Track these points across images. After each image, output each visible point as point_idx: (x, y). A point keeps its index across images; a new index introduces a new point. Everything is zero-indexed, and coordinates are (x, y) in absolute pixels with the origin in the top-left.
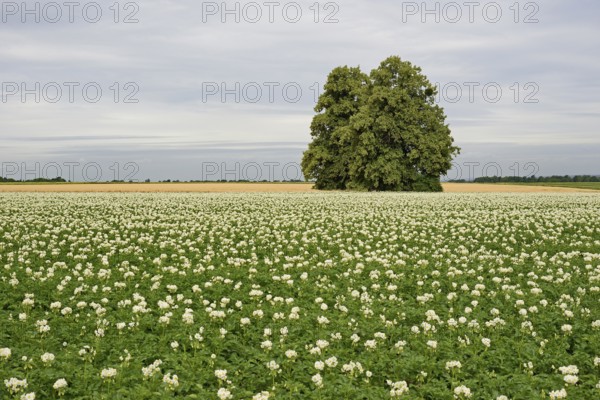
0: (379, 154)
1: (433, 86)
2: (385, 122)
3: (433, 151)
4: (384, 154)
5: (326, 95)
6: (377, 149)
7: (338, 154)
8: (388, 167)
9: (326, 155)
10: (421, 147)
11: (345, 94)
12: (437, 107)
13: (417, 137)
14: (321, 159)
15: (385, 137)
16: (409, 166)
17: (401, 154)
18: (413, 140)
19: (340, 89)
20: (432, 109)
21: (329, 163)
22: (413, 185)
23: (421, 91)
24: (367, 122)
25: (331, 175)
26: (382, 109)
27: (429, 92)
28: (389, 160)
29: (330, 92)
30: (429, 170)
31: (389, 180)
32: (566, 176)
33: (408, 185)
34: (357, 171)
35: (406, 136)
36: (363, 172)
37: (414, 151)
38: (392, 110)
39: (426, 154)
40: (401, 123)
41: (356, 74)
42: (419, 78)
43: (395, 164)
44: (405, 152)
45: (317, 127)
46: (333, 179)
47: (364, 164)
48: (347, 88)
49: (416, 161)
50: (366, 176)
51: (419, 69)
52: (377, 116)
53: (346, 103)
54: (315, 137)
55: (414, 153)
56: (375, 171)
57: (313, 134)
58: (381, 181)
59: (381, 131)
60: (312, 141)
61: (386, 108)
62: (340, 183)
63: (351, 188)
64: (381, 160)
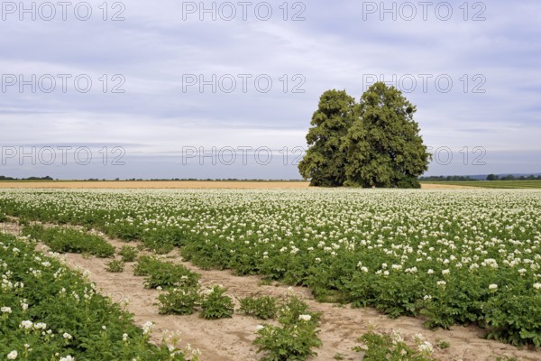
0: (372, 158)
1: (413, 105)
2: (377, 133)
3: (414, 157)
4: (376, 158)
5: (319, 112)
6: (371, 155)
7: (330, 158)
8: (380, 169)
9: (322, 160)
10: (406, 153)
11: (336, 111)
12: (413, 122)
13: (402, 145)
14: (319, 162)
15: (377, 146)
16: (395, 168)
17: (389, 159)
18: (399, 148)
19: (332, 107)
20: (410, 124)
21: (325, 166)
22: (399, 183)
23: (402, 110)
24: (363, 133)
25: (326, 176)
26: (374, 123)
27: (410, 110)
28: (380, 163)
29: (322, 110)
30: (411, 172)
31: (382, 179)
32: (441, 177)
33: (395, 183)
34: (354, 172)
35: (393, 144)
36: (359, 172)
37: (400, 156)
38: (382, 124)
39: (409, 158)
40: (390, 134)
41: (343, 96)
42: (400, 99)
43: (385, 166)
44: (392, 157)
45: (310, 138)
46: (328, 178)
47: (360, 166)
48: (338, 107)
49: (402, 163)
50: (362, 175)
51: (400, 92)
52: (370, 129)
53: (337, 119)
54: (311, 146)
55: (399, 158)
56: (369, 172)
57: (309, 143)
58: (374, 179)
59: (375, 140)
60: (308, 149)
61: (378, 122)
62: (335, 182)
63: (348, 185)
64: (374, 163)
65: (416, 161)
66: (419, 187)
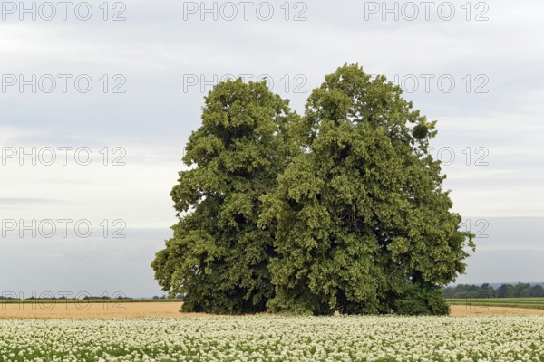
0: (334, 245)
1: (429, 121)
2: (347, 187)
3: (433, 241)
4: (343, 246)
5: (204, 132)
6: (332, 238)
7: (233, 244)
8: (355, 270)
9: (211, 247)
10: (413, 232)
11: (245, 131)
12: (429, 160)
13: (404, 214)
14: (205, 255)
15: (348, 217)
16: (388, 266)
17: (376, 247)
18: (399, 220)
19: (236, 122)
20: (422, 164)
21: (219, 262)
22: (398, 302)
23: (404, 131)
24: (314, 185)
25: (223, 286)
26: (337, 162)
27: (421, 132)
28: (356, 257)
29: (212, 128)
30: (426, 276)
31: (359, 295)
33: (389, 303)
34: (292, 277)
35: (384, 212)
36: (305, 279)
37: (400, 241)
38: (359, 165)
39: (422, 245)
40: (376, 189)
41: (260, 93)
42: (399, 105)
43: (368, 262)
44: (381, 242)
45: (182, 195)
46: (227, 292)
47: (306, 264)
48: (250, 121)
49: (406, 257)
50: (312, 285)
51: (398, 89)
52: (330, 176)
53: (249, 149)
54: (183, 214)
55: (399, 245)
56: (329, 277)
57: (180, 208)
58: (340, 295)
59: (342, 202)
60: (176, 221)
61: (348, 161)
62: (245, 301)
63: (278, 310)
64: (340, 257)
65: (437, 251)
66: (444, 311)
